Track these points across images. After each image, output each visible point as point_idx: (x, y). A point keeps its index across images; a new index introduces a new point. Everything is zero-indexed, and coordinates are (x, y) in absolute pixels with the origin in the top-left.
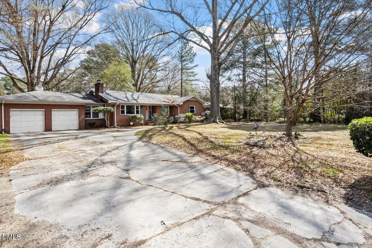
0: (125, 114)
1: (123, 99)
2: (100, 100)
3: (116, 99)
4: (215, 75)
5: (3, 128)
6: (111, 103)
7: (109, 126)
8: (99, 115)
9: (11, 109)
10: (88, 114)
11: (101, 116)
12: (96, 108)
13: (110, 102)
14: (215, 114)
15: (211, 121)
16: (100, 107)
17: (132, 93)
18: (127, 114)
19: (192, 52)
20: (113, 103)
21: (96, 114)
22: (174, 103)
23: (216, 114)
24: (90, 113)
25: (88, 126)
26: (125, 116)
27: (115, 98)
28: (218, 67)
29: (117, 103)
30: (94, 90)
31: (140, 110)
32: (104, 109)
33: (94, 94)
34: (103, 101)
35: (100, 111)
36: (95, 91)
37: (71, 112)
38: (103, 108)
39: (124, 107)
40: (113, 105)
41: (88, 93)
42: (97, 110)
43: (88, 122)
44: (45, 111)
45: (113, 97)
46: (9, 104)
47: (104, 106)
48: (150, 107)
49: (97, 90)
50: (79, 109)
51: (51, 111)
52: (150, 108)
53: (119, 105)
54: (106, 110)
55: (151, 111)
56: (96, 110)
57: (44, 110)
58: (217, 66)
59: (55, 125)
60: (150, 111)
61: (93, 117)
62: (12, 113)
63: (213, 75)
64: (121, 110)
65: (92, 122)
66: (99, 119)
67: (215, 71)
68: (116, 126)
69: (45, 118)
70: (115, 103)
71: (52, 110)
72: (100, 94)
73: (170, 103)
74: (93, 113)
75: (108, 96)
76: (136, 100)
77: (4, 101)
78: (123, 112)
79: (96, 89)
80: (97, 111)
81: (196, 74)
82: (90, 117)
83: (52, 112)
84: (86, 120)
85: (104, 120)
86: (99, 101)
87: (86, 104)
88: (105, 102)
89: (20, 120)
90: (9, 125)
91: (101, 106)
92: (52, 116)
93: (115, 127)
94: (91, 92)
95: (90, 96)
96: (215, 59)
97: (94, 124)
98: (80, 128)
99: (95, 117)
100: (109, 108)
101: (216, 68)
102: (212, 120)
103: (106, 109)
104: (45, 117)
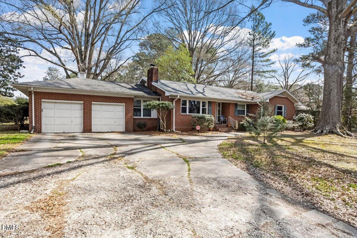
0: (188, 113)
1: (185, 91)
2: (154, 92)
3: (175, 91)
4: (338, 53)
5: (34, 125)
6: (168, 96)
7: (165, 130)
8: (152, 112)
9: (43, 100)
10: (137, 111)
11: (154, 114)
12: (148, 103)
13: (167, 94)
14: (332, 119)
15: (325, 131)
16: (153, 101)
17: (194, 86)
18: (189, 113)
19: (268, 32)
20: (171, 96)
21: (148, 112)
22: (254, 101)
23: (335, 120)
24: (141, 109)
25: (137, 128)
26: (187, 115)
27: (173, 89)
28: (344, 38)
29: (177, 96)
30: (146, 79)
31: (207, 107)
32: (159, 105)
33: (146, 85)
34: (158, 93)
35: (154, 107)
36: (148, 80)
37: (116, 107)
38: (158, 102)
39: (186, 104)
40: (171, 99)
41: (139, 83)
42: (150, 105)
43: (137, 122)
44: (84, 104)
45: (171, 88)
46: (40, 92)
47: (159, 100)
48: (219, 104)
49: (150, 79)
50: (126, 103)
51: (91, 104)
52: (219, 106)
53: (179, 100)
54: (162, 106)
55: (221, 110)
56: (148, 105)
57: (82, 102)
58: (342, 36)
59: (96, 125)
60: (219, 110)
61: (144, 116)
62: (44, 106)
63: (332, 53)
64: (181, 106)
65: (143, 122)
66: (152, 119)
67: (339, 44)
68: (174, 130)
69: (84, 114)
70: (174, 96)
71: (93, 103)
72: (153, 83)
73: (249, 100)
74: (143, 109)
75: (164, 86)
76: (202, 93)
77: (32, 88)
78: (184, 110)
79: (148, 78)
80: (149, 107)
81: (273, 63)
82: (140, 115)
83: (92, 106)
84: (134, 119)
85: (158, 119)
86: (153, 94)
87: (135, 97)
88: (160, 95)
89: (54, 115)
90: (41, 121)
91: (155, 99)
92: (92, 112)
93: (174, 132)
94: (143, 82)
95: (141, 86)
96: (340, 24)
97: (145, 125)
98: (127, 131)
99: (146, 116)
100: (167, 102)
101: (340, 40)
102: (328, 128)
103: (163, 104)
104: (84, 112)
